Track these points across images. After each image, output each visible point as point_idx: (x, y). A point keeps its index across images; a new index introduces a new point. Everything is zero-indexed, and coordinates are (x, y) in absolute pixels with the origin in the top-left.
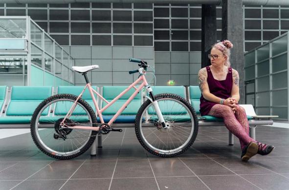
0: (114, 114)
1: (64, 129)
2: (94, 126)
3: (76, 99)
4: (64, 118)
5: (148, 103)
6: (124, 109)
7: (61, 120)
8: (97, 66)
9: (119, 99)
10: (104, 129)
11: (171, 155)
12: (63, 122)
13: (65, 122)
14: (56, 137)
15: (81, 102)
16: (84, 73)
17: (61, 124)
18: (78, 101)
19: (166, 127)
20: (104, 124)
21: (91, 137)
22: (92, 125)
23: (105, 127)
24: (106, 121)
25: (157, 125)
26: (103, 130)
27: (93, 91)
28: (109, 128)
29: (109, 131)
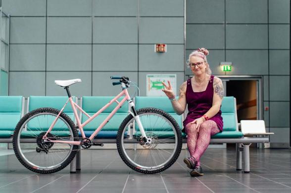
0: (94, 130)
1: (46, 143)
2: (75, 140)
3: (58, 114)
4: (46, 133)
5: (130, 118)
6: (106, 124)
7: (43, 134)
8: (79, 80)
9: (102, 112)
10: (86, 144)
11: (153, 171)
12: (45, 135)
13: (47, 136)
14: (38, 151)
15: (63, 116)
16: (66, 87)
17: (43, 138)
18: (60, 115)
19: (148, 142)
20: (85, 139)
21: (72, 152)
22: (73, 139)
23: (87, 141)
24: (88, 136)
25: (140, 141)
26: (84, 144)
27: (75, 105)
28: (90, 143)
29: (91, 145)
